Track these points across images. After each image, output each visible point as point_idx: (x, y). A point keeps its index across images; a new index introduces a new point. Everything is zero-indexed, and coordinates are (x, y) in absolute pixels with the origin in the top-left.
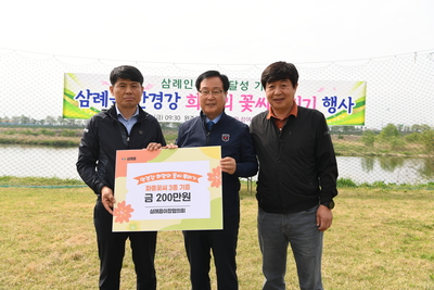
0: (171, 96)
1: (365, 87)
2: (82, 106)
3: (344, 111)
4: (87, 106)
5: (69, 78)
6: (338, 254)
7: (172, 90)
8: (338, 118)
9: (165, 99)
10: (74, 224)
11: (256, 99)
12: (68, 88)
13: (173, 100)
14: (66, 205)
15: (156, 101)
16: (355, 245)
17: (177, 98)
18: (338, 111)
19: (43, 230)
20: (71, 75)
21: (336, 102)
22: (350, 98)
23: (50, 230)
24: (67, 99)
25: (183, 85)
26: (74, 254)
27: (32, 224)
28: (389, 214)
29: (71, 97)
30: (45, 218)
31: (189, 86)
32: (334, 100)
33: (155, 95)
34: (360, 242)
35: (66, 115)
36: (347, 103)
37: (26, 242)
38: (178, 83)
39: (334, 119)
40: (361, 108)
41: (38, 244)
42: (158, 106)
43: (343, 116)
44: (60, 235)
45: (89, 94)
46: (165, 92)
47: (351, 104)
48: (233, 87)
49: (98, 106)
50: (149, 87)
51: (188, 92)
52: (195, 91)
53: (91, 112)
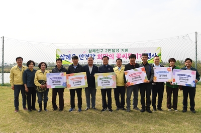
1: (161, 49)
4: (64, 60)
7: (92, 53)
8: (152, 60)
11: (122, 55)
12: (57, 54)
13: (93, 56)
15: (87, 57)
17: (94, 56)
18: (151, 58)
20: (58, 50)
21: (150, 55)
22: (156, 53)
25: (96, 51)
29: (58, 57)
31: (98, 51)
33: (86, 55)
36: (154, 55)
38: (94, 51)
39: (150, 61)
45: (64, 56)
46: (90, 54)
48: (114, 51)
49: (68, 60)
50: (84, 52)
51: (98, 54)
52: (100, 53)
53: (65, 62)
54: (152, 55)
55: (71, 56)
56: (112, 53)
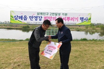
0: (40, 17)
1: (91, 15)
2: (16, 20)
3: (85, 21)
4: (17, 20)
5: (12, 12)
6: (91, 62)
7: (40, 16)
8: (84, 23)
9: (38, 18)
10: (16, 54)
12: (12, 15)
13: (40, 18)
14: (13, 48)
15: (36, 18)
16: (94, 59)
17: (41, 17)
18: (84, 21)
19: (8, 56)
20: (12, 11)
21: (83, 19)
22: (87, 18)
23: (10, 56)
24: (11, 18)
25: (43, 14)
26: (18, 64)
27: (4, 54)
28: (99, 49)
29: (13, 17)
30: (8, 52)
31: (44, 14)
32: (83, 18)
33: (35, 17)
34: (95, 58)
35: (11, 22)
36: (86, 19)
37: (4, 60)
38: (42, 13)
39: (83, 23)
40: (90, 20)
41: (7, 61)
42: (36, 20)
43: (85, 22)
44: (13, 58)
45: (17, 17)
46: (38, 16)
47: (87, 19)
48: (56, 15)
49: (20, 20)
50: (34, 14)
51: (44, 16)
52: (46, 16)
53: (18, 21)
54: (84, 19)
55: (23, 17)
56: (55, 16)
